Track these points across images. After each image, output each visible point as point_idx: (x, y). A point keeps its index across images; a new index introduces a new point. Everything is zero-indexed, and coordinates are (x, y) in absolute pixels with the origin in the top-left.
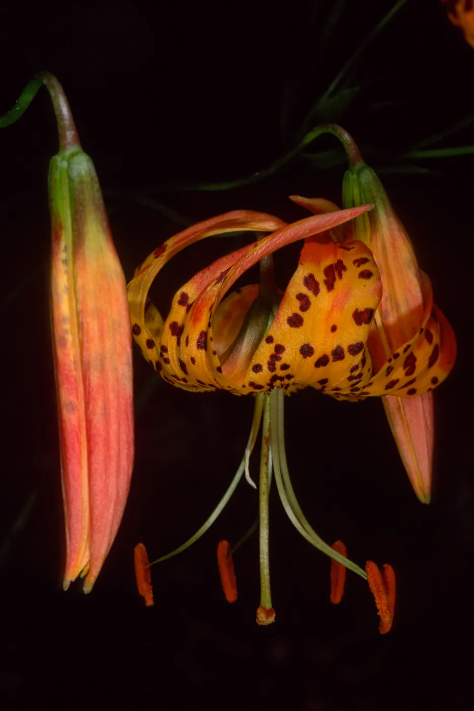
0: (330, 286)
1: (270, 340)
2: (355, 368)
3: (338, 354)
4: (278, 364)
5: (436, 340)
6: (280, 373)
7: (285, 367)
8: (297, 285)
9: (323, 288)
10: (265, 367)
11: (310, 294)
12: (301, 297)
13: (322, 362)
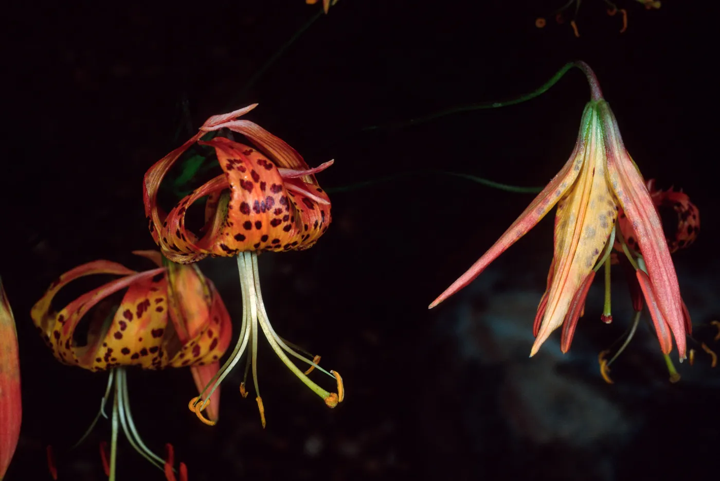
0: (139, 315)
1: (105, 345)
2: (155, 359)
3: (144, 352)
4: (110, 359)
5: (216, 334)
6: (112, 363)
7: (114, 359)
8: (120, 316)
9: (135, 316)
10: (103, 360)
11: (127, 321)
12: (122, 323)
13: (135, 356)
